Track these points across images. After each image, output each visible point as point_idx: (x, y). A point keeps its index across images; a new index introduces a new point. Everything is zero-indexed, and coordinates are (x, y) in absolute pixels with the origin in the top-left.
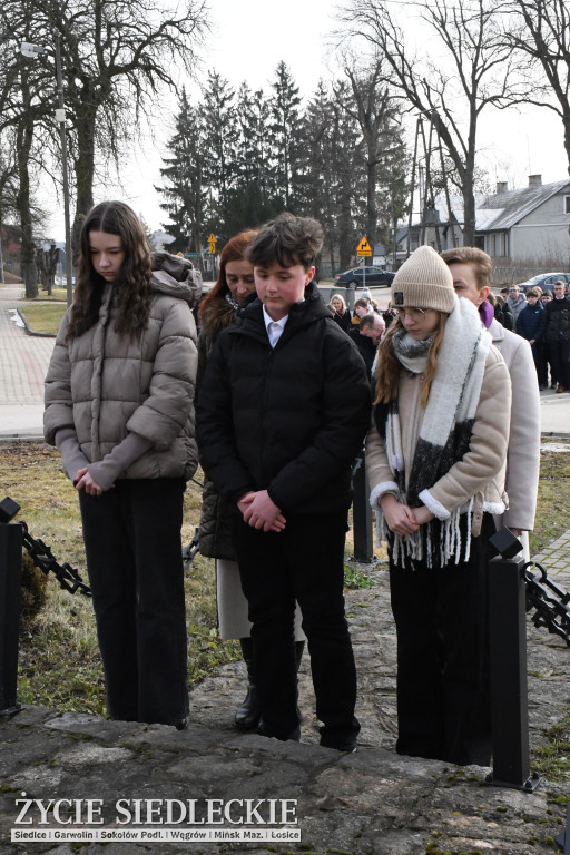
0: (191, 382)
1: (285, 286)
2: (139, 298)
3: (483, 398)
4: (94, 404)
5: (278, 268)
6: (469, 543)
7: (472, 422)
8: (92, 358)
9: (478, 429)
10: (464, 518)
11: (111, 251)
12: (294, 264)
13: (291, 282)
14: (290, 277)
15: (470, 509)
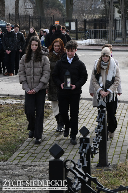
0: (50, 71)
1: (72, 53)
2: (39, 55)
3: (116, 73)
4: (32, 76)
5: (70, 50)
6: (115, 98)
7: (115, 77)
8: (31, 67)
9: (116, 78)
10: (114, 93)
11: (36, 45)
12: (74, 49)
13: (73, 52)
14: (73, 51)
15: (114, 92)
